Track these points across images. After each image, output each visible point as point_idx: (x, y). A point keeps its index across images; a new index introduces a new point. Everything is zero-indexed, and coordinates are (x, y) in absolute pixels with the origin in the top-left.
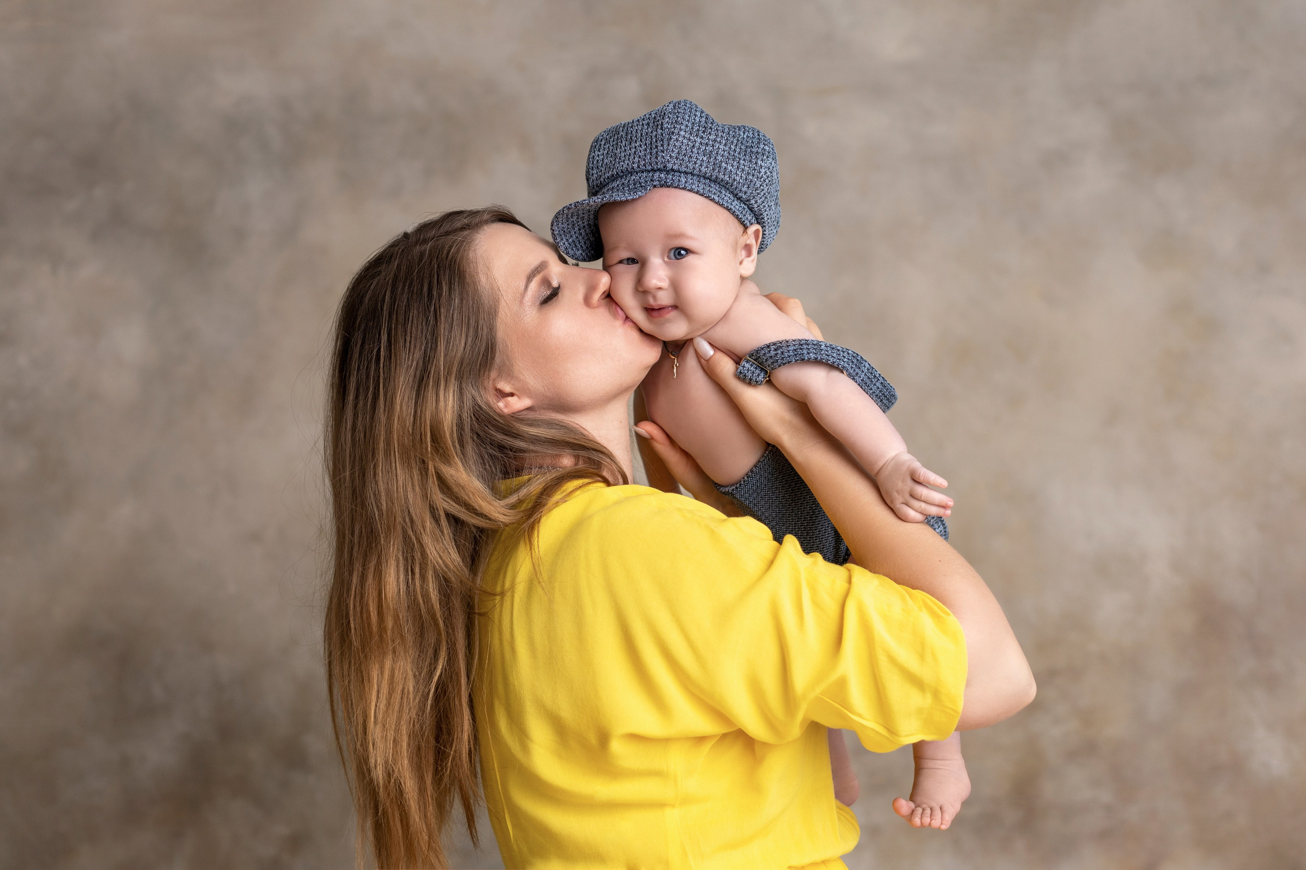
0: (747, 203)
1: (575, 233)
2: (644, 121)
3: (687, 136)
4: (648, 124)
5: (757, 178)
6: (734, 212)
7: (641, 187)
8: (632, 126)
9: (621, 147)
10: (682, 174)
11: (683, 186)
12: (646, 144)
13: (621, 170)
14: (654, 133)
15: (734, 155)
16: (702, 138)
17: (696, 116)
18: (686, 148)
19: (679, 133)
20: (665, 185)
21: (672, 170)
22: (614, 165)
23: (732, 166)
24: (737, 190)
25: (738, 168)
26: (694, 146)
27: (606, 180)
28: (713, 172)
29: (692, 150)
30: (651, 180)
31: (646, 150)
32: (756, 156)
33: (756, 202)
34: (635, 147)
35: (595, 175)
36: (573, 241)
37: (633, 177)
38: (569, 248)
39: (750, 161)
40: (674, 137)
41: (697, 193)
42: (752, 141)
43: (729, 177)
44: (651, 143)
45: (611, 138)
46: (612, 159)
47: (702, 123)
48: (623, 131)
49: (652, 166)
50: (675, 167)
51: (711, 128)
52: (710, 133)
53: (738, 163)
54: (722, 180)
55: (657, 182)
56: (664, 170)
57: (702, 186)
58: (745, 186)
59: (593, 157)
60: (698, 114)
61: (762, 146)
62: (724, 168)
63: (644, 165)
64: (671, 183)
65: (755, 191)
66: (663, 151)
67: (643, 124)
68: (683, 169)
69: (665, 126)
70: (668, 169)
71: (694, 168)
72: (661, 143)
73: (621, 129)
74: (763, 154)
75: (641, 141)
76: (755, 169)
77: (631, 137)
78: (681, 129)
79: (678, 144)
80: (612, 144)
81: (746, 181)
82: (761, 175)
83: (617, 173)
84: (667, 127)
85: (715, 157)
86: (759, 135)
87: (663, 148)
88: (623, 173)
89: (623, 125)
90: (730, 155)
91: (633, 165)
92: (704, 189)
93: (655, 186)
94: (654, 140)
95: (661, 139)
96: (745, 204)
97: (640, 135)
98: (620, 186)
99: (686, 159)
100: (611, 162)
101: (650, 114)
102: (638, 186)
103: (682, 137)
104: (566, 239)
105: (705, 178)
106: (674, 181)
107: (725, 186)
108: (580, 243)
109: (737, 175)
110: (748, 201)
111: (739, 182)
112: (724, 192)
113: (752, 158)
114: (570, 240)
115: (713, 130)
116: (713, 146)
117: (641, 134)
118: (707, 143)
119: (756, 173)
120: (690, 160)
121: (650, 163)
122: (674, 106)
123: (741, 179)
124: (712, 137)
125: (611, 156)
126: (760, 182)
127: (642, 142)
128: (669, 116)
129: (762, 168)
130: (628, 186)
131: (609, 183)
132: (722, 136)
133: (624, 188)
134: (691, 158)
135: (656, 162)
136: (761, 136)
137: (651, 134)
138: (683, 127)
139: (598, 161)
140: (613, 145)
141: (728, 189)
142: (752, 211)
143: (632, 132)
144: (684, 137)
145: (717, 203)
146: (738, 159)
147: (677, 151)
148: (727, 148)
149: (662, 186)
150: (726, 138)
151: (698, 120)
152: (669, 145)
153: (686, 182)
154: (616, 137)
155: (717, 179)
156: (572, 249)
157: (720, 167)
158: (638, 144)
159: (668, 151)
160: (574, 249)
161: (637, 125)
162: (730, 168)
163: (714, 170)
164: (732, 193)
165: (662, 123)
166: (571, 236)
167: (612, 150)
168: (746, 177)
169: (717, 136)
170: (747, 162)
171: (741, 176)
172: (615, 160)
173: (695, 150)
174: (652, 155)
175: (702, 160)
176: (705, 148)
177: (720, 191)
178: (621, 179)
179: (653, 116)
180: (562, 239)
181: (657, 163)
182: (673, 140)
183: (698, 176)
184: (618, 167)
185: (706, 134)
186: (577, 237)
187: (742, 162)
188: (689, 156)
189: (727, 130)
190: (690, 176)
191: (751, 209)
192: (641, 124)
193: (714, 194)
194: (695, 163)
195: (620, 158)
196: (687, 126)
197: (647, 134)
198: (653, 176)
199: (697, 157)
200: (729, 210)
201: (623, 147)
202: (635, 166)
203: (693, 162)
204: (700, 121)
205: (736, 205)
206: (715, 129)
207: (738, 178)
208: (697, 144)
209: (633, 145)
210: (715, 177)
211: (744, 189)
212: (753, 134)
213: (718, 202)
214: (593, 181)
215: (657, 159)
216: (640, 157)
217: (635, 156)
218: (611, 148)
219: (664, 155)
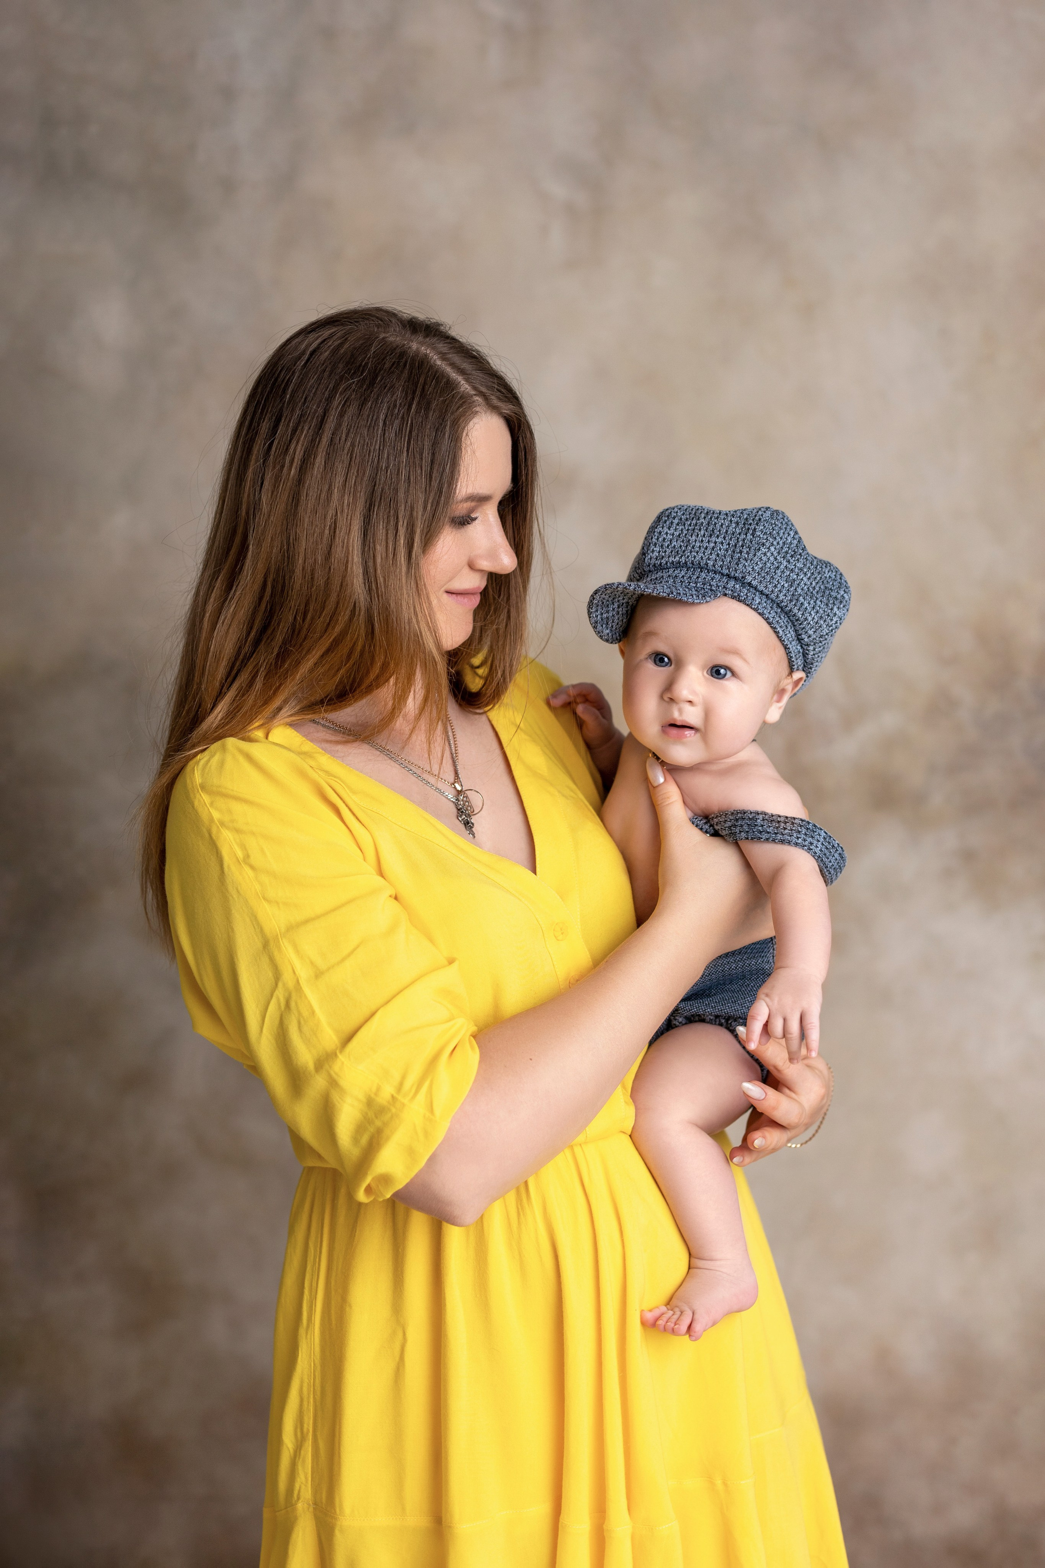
0: (805, 647)
1: (613, 609)
2: (733, 517)
3: (775, 554)
4: (737, 523)
5: (828, 625)
6: (790, 652)
7: (711, 590)
8: (717, 518)
9: (698, 535)
10: (758, 593)
11: (756, 607)
12: (729, 544)
13: (692, 561)
14: (743, 536)
15: (812, 593)
16: (789, 562)
17: (788, 536)
18: (770, 567)
19: (769, 547)
20: (737, 598)
21: (750, 584)
22: (684, 551)
23: (809, 603)
24: (804, 630)
25: (813, 608)
26: (778, 568)
27: (668, 564)
28: (790, 603)
29: (775, 571)
30: (724, 587)
31: (727, 550)
32: (834, 602)
33: (814, 650)
34: (715, 543)
35: (656, 554)
36: (608, 618)
37: (703, 575)
38: (599, 623)
39: (827, 605)
40: (764, 550)
41: (766, 619)
42: (833, 583)
43: (803, 614)
44: (736, 546)
45: (687, 519)
46: (682, 544)
47: (792, 546)
48: (705, 518)
49: (729, 571)
50: (754, 583)
51: (800, 555)
52: (798, 560)
53: (815, 602)
54: (794, 615)
55: (730, 592)
56: (741, 581)
57: (773, 614)
58: (813, 630)
59: (660, 533)
60: (792, 533)
61: (842, 592)
62: (801, 602)
63: (721, 567)
64: (745, 598)
65: (819, 638)
66: (746, 560)
67: (731, 521)
68: (761, 588)
69: (758, 533)
70: (746, 581)
71: (772, 591)
72: (748, 550)
73: (703, 515)
74: (841, 602)
75: (724, 538)
76: (828, 615)
77: (713, 528)
78: (772, 544)
79: (764, 558)
80: (687, 528)
81: (816, 624)
82: (831, 623)
83: (686, 563)
84: (759, 535)
85: (796, 588)
86: (841, 579)
87: (748, 556)
88: (693, 565)
89: (706, 512)
90: (808, 591)
91: (708, 562)
92: (774, 618)
93: (725, 595)
94: (740, 544)
95: (749, 546)
96: (802, 647)
97: (725, 531)
98: (685, 578)
99: (768, 578)
100: (681, 546)
101: (742, 513)
102: (708, 587)
103: (769, 554)
104: (601, 612)
105: (778, 605)
106: (747, 596)
107: (793, 621)
108: (613, 622)
109: (811, 614)
110: (807, 645)
111: (809, 623)
112: (789, 627)
113: (829, 602)
114: (605, 616)
115: (802, 557)
116: (798, 575)
117: (727, 531)
118: (792, 569)
119: (828, 620)
120: (771, 581)
121: (728, 567)
122: (772, 515)
123: (813, 620)
124: (800, 565)
125: (683, 541)
126: (828, 630)
127: (725, 540)
128: (764, 524)
129: (835, 616)
130: (696, 583)
131: (670, 568)
132: (809, 568)
133: (690, 583)
134: (773, 579)
135: (735, 568)
136: (843, 581)
137: (738, 536)
138: (775, 543)
139: (664, 539)
140: (688, 530)
141: (794, 626)
142: (804, 656)
143: (715, 524)
144: (772, 554)
145: (778, 637)
146: (815, 599)
147: (761, 566)
148: (809, 583)
149: (733, 597)
150: (812, 571)
151: (789, 539)
152: (755, 555)
153: (759, 603)
154: (694, 522)
155: (790, 612)
156: (602, 626)
157: (797, 600)
158: (720, 540)
159: (752, 562)
160: (604, 626)
161: (724, 519)
162: (806, 605)
163: (791, 601)
164: (796, 631)
165: (755, 529)
166: (608, 612)
167: (686, 534)
168: (818, 620)
169: (805, 565)
170: (823, 604)
171: (814, 618)
172: (686, 546)
173: (778, 572)
174: (732, 559)
175: (783, 586)
176: (790, 574)
177: (786, 626)
178: (687, 570)
179: (745, 516)
180: (597, 611)
181: (736, 570)
182: (760, 552)
183: (772, 601)
184: (688, 557)
185: (793, 559)
186: (613, 616)
187: (818, 603)
188: (771, 575)
189: (815, 563)
190: (764, 599)
191: (805, 655)
192: (729, 519)
193: (781, 627)
194: (776, 586)
195: (693, 547)
196: (778, 543)
197: (733, 534)
198: (727, 583)
199: (779, 580)
200: (786, 648)
201: (701, 536)
202: (711, 563)
203: (774, 585)
204: (791, 543)
205: (794, 647)
206: (805, 557)
207: (810, 618)
208: (782, 567)
209: (713, 539)
210: (789, 609)
211: (811, 632)
212: (835, 575)
213: (781, 637)
214: (651, 559)
215: (738, 566)
216: (718, 555)
217: (713, 552)
218: (685, 532)
219: (746, 564)
